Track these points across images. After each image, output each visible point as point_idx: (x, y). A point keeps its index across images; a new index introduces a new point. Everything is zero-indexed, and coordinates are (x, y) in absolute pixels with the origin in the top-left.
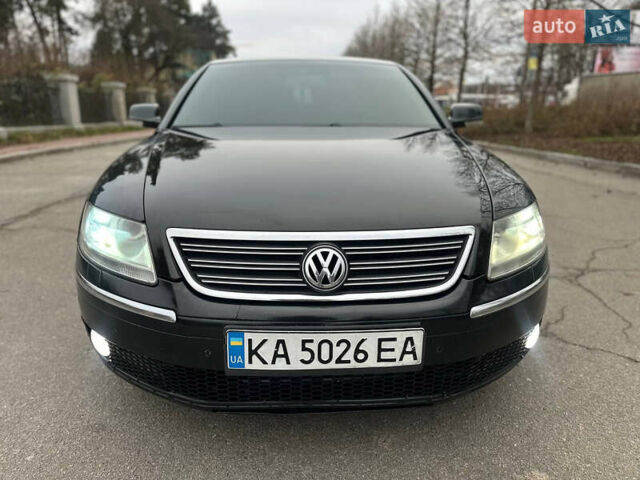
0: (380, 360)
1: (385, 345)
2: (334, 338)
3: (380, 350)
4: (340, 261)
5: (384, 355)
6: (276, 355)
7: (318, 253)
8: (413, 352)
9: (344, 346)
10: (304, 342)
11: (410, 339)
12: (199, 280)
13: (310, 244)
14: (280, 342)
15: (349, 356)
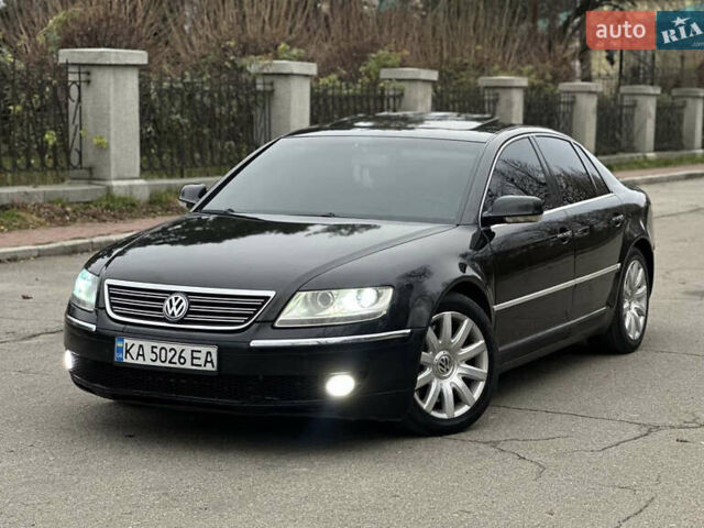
0: (193, 364)
1: (195, 355)
2: (168, 346)
3: (193, 358)
4: (184, 304)
5: (195, 361)
6: (139, 355)
7: (173, 297)
8: (212, 361)
9: (173, 352)
10: (153, 347)
11: (209, 353)
12: (112, 309)
13: (171, 293)
14: (141, 346)
15: (176, 360)
